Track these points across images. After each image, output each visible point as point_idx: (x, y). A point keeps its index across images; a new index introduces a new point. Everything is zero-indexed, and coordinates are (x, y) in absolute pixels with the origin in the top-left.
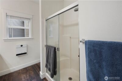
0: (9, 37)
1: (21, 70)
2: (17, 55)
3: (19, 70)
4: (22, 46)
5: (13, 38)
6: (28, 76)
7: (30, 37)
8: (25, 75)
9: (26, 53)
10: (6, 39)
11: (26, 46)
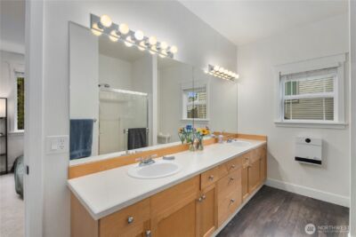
0: (285, 118)
1: (308, 198)
2: (297, 159)
3: (303, 197)
4: (308, 141)
5: (291, 121)
6: (314, 216)
7: (336, 120)
8: (308, 212)
9: (319, 162)
10: (279, 121)
11: (321, 144)
